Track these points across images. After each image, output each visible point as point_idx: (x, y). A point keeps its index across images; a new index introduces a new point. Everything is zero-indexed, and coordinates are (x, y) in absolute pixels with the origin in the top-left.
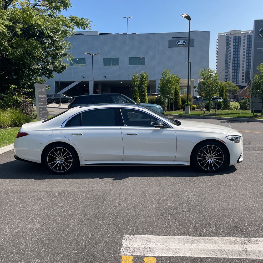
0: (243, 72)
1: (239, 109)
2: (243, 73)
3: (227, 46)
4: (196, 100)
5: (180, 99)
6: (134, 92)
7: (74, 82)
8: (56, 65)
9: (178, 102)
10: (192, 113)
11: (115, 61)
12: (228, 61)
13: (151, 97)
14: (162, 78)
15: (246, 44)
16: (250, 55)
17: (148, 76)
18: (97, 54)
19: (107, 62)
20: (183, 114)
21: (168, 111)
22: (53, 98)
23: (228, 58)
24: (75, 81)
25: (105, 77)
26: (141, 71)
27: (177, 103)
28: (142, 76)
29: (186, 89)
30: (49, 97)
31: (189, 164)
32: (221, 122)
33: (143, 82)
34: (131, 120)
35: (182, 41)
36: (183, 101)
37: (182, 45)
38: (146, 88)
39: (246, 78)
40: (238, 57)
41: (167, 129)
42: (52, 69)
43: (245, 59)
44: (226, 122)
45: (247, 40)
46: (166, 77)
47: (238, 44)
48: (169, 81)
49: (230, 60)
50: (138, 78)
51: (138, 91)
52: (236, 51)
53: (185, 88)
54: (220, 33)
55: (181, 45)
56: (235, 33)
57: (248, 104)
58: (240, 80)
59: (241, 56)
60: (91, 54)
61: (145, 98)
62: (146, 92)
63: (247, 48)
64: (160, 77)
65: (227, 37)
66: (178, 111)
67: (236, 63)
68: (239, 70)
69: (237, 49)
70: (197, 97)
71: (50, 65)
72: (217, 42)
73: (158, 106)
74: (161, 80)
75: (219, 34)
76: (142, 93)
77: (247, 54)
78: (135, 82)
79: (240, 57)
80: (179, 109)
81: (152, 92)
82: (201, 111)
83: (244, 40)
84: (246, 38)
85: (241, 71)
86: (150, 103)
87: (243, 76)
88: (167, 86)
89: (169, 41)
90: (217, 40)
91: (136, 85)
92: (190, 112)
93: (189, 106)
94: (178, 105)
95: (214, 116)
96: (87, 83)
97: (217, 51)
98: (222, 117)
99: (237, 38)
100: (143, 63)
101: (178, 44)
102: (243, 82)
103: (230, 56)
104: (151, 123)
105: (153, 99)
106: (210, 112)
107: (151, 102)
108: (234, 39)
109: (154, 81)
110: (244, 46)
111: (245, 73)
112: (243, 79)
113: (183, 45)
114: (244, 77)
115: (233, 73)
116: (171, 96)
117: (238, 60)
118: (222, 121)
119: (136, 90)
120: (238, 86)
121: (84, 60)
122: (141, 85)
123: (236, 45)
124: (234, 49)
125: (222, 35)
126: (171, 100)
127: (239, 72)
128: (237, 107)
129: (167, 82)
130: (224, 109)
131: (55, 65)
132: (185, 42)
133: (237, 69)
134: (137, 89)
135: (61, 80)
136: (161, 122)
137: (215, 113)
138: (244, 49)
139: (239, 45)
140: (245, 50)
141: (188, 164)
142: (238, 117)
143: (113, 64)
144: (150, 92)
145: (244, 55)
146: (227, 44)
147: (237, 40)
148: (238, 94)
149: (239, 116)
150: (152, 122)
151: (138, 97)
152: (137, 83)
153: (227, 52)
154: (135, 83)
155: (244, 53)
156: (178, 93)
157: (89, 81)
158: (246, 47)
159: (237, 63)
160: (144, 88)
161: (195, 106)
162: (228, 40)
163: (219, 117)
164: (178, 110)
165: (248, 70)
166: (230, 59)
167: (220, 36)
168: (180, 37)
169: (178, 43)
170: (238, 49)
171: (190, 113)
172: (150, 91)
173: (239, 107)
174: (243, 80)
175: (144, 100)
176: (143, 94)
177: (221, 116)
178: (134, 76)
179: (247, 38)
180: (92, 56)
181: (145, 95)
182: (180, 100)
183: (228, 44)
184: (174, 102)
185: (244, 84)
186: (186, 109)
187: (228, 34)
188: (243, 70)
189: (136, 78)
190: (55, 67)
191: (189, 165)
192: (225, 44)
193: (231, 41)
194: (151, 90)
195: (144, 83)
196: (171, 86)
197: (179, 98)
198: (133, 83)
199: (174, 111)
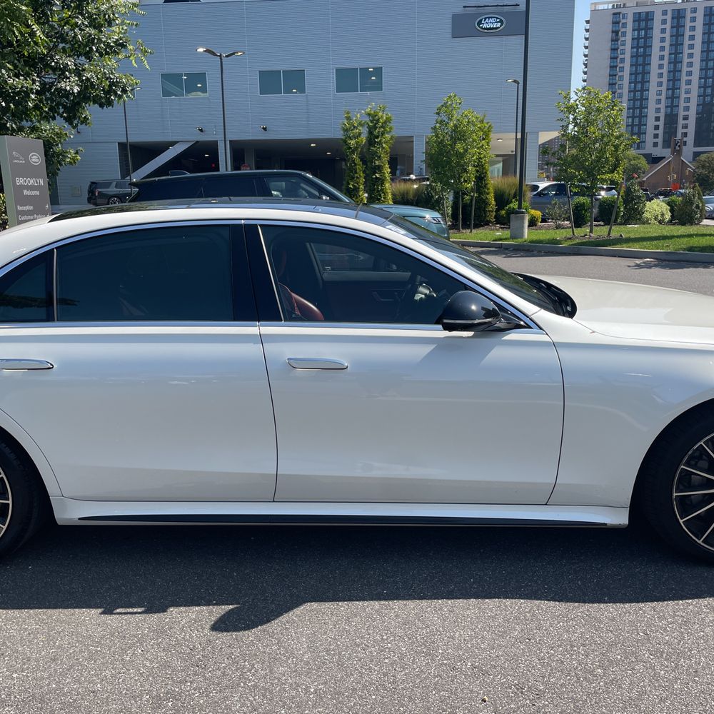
0: (658, 115)
1: (666, 220)
2: (657, 119)
3: (615, 40)
4: (535, 195)
5: (491, 190)
6: (349, 169)
7: (173, 143)
8: (88, 79)
9: (486, 203)
10: (535, 237)
11: (295, 80)
12: (615, 84)
13: (401, 187)
14: (438, 125)
15: (667, 35)
16: (679, 66)
17: (393, 118)
18: (234, 54)
19: (270, 82)
20: (506, 239)
21: (453, 229)
22: (112, 193)
23: (616, 75)
24: (177, 142)
25: (265, 129)
26: (369, 103)
27: (482, 203)
28: (374, 118)
29: (501, 164)
30: (100, 190)
31: (626, 522)
32: (639, 266)
33: (377, 137)
34: (325, 276)
35: (492, 18)
36: (502, 199)
37: (493, 28)
38: (385, 159)
39: (664, 133)
40: (646, 73)
41: (513, 336)
42: (76, 91)
43: (664, 79)
44: (656, 266)
45: (672, 23)
46: (450, 119)
47: (646, 33)
48: (459, 135)
49: (620, 82)
50: (361, 124)
51: (360, 167)
52: (640, 56)
53: (498, 162)
54: (596, 4)
55: (490, 29)
56: (637, 3)
57: (698, 207)
58: (649, 139)
59: (654, 70)
60: (214, 54)
61: (382, 190)
62: (387, 170)
63: (671, 45)
64: (432, 120)
65: (614, 14)
66: (487, 231)
67: (638, 91)
68: (646, 110)
69: (642, 49)
70: (538, 187)
71: (69, 78)
72: (587, 30)
73: (429, 215)
74: (434, 128)
75: (593, 6)
76: (375, 173)
77: (670, 63)
78: (350, 138)
79: (649, 73)
80: (487, 223)
81: (402, 174)
82: (557, 228)
83: (664, 22)
84: (669, 17)
85: (651, 113)
86: (395, 202)
87: (657, 127)
88: (453, 148)
89: (455, 17)
90: (588, 22)
91: (356, 149)
92: (527, 234)
93: (523, 213)
94: (484, 211)
95: (610, 246)
96: (212, 148)
97: (586, 56)
98: (636, 248)
99: (643, 16)
100: (378, 86)
101: (482, 28)
102: (655, 145)
103: (622, 69)
104: (416, 292)
105: (407, 193)
106: (591, 232)
107: (402, 200)
108: (634, 21)
109: (409, 141)
110: (663, 40)
111: (662, 119)
112: (656, 136)
113: (494, 31)
114: (660, 132)
115: (630, 120)
116: (465, 181)
117: (645, 82)
118: (638, 261)
119: (355, 164)
120: (644, 155)
121: (201, 77)
122: (369, 149)
123: (638, 38)
124: (635, 50)
125: (601, 7)
126: (464, 194)
127: (646, 116)
128: (663, 215)
129: (452, 138)
130: (626, 222)
131: (84, 78)
132: (501, 22)
133: (641, 108)
134: (358, 161)
135: (134, 138)
136: (476, 301)
137: (609, 234)
138: (662, 49)
139: (648, 38)
140: (666, 53)
141: (619, 518)
142: (691, 249)
143: (288, 91)
144: (398, 172)
145: (661, 66)
146: (614, 34)
147: (643, 24)
148: (645, 179)
149: (692, 247)
150: (421, 289)
151: (362, 187)
152: (357, 143)
153: (613, 58)
154: (352, 142)
155: (661, 62)
156: (486, 173)
157: (217, 141)
158: (667, 44)
159: (642, 91)
160: (379, 157)
161: (538, 214)
162: (618, 23)
163: (625, 248)
164: (483, 226)
165: (672, 110)
166: (621, 78)
167: (594, 12)
168: (487, 4)
169: (480, 22)
170: (645, 51)
171: (526, 236)
172: (397, 169)
173: (668, 216)
174: (656, 140)
175: (380, 195)
176: (378, 175)
177: (631, 244)
178: (349, 118)
179: (673, 18)
180: (221, 59)
181: (382, 181)
182: (492, 194)
183: (617, 34)
184: (474, 202)
185: (658, 152)
186: (512, 224)
187: (618, 6)
188: (658, 110)
189: (354, 127)
190: (87, 86)
191: (624, 525)
192: (609, 36)
193: (625, 25)
194: (398, 167)
195: (380, 143)
196: (466, 150)
197: (488, 189)
198: (345, 141)
199: (474, 231)
